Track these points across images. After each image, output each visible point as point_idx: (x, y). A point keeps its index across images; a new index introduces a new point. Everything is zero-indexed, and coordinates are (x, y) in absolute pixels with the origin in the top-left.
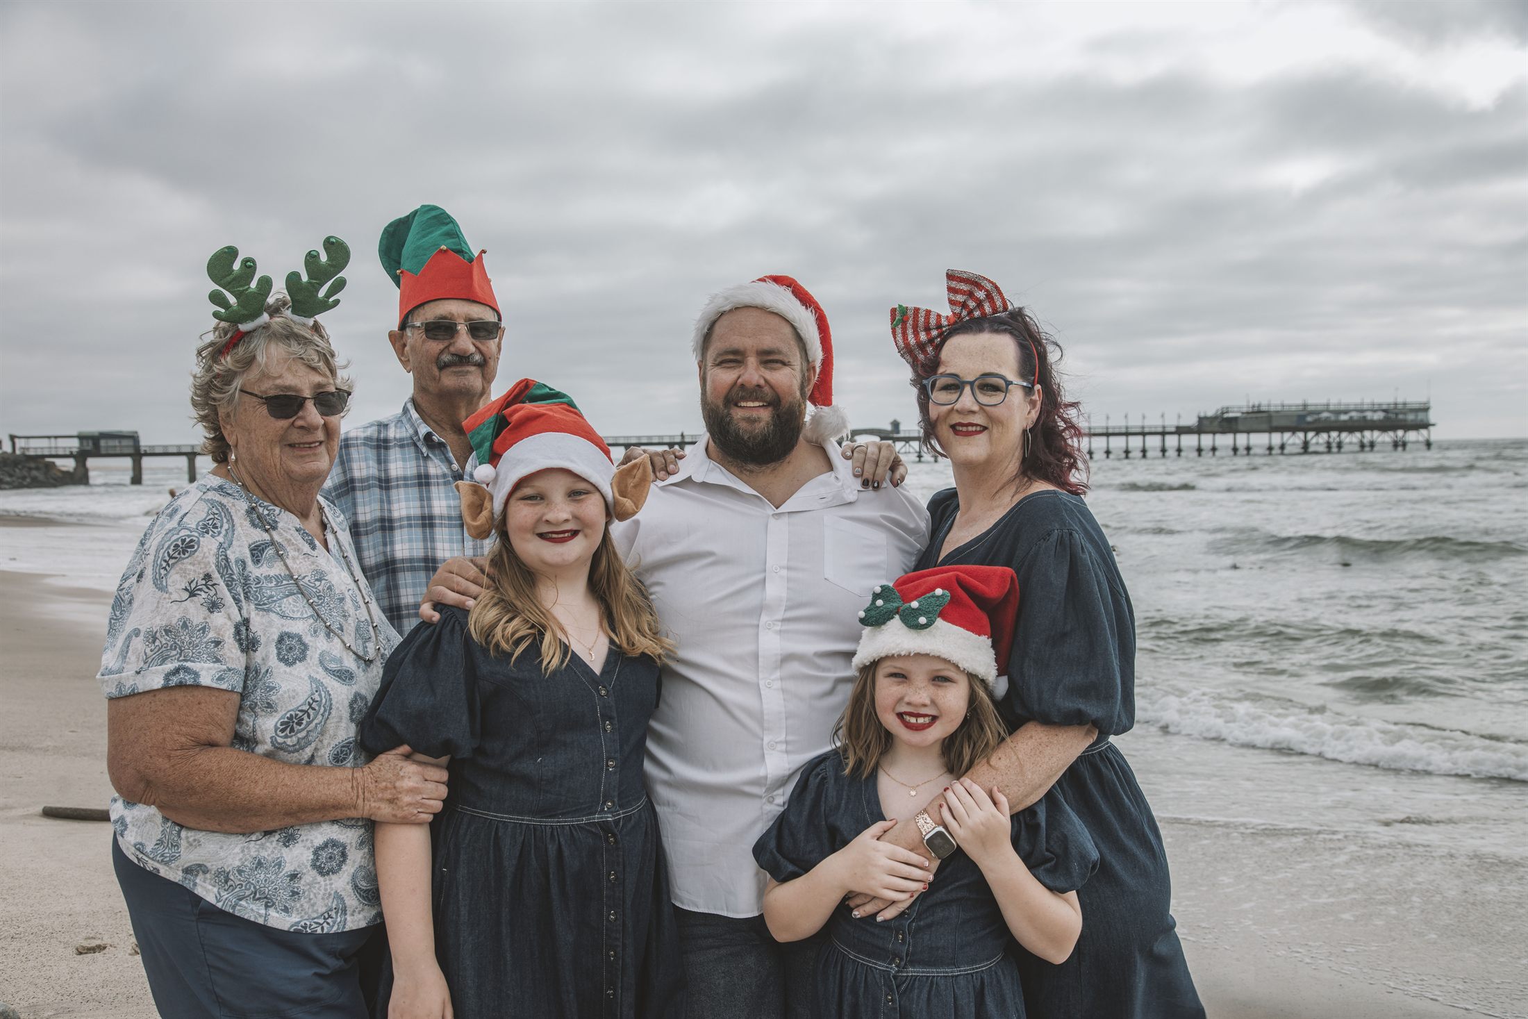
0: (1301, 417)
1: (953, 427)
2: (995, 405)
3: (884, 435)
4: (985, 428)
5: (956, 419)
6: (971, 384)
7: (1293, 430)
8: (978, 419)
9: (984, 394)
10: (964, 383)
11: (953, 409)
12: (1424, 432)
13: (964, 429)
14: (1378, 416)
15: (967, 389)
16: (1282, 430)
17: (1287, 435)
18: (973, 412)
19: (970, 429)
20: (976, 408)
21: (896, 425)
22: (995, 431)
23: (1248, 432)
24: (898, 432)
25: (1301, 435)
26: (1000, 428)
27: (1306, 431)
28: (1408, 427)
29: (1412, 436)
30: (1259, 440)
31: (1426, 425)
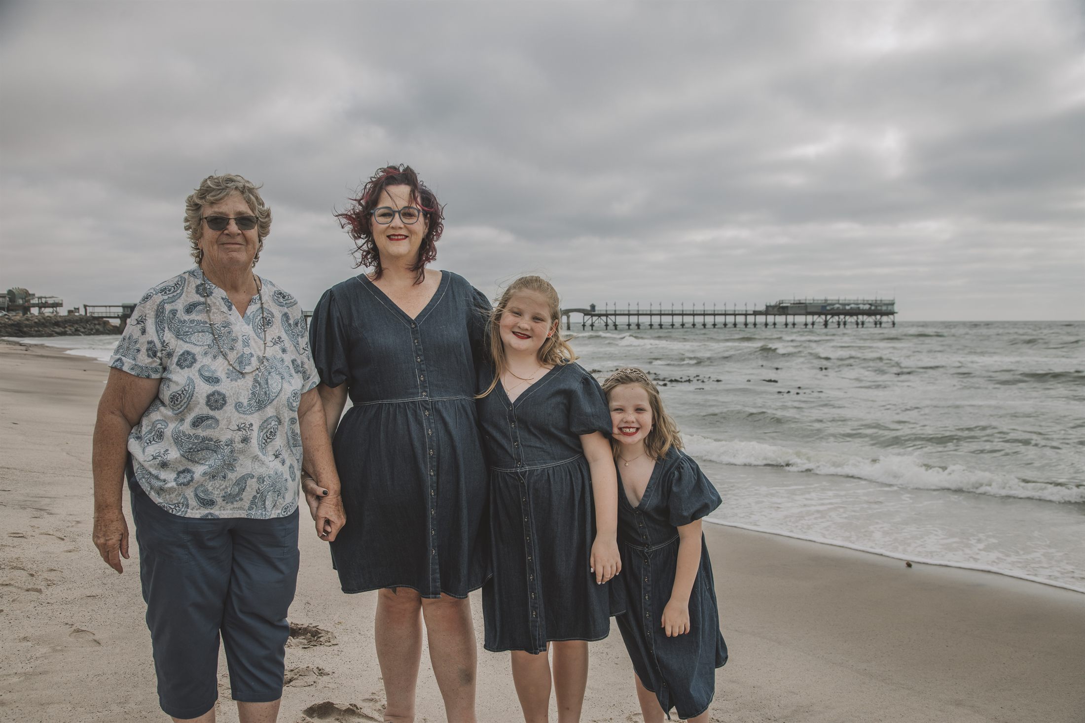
0: (824, 307)
1: (389, 237)
2: (412, 224)
3: (586, 313)
4: (407, 237)
5: (392, 232)
6: (399, 212)
7: (819, 314)
8: (403, 232)
9: (406, 218)
10: (395, 212)
11: (389, 226)
12: (891, 317)
13: (396, 237)
14: (867, 307)
15: (397, 215)
16: (813, 314)
17: (816, 317)
18: (401, 228)
19: (399, 237)
20: (402, 226)
21: (593, 307)
22: (413, 238)
23: (794, 315)
24: (594, 311)
25: (823, 317)
26: (415, 236)
27: (826, 315)
28: (883, 314)
29: (885, 319)
30: (800, 319)
31: (892, 313)
